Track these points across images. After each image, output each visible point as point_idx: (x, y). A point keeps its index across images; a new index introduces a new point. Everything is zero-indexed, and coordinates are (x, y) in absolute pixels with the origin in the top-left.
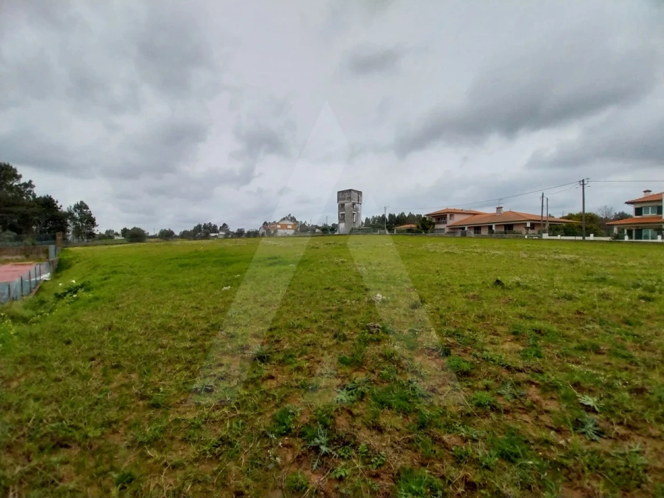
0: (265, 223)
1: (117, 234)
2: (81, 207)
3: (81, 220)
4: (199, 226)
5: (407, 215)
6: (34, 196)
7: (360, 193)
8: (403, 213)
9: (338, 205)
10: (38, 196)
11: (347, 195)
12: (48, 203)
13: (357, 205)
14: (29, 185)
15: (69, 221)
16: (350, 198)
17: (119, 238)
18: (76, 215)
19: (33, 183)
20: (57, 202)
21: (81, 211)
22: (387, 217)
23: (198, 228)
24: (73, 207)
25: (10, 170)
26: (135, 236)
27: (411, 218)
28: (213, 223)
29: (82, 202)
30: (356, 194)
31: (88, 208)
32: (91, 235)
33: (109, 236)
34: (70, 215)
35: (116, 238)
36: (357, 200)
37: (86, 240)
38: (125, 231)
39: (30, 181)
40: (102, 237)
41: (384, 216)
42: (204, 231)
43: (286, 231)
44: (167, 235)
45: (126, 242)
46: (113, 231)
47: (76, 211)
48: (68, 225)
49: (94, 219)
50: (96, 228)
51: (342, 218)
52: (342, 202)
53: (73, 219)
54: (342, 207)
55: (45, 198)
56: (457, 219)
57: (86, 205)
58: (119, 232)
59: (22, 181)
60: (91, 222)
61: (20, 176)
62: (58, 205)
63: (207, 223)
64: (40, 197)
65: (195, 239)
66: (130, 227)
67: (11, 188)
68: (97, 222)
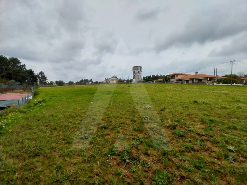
0: (106, 79)
1: (54, 83)
2: (42, 73)
3: (42, 78)
4: (82, 80)
5: (159, 76)
6: (26, 69)
7: (141, 67)
8: (158, 75)
9: (133, 72)
10: (27, 70)
11: (136, 68)
12: (31, 72)
13: (140, 72)
14: (24, 65)
15: (38, 78)
16: (137, 69)
17: (55, 84)
18: (40, 76)
19: (25, 65)
20: (34, 72)
21: (42, 75)
22: (152, 76)
23: (82, 81)
24: (39, 73)
25: (17, 60)
26: (60, 83)
27: (161, 77)
28: (87, 79)
29: (42, 72)
30: (140, 68)
31: (44, 74)
32: (45, 83)
33: (51, 83)
34: (38, 76)
35: (54, 84)
36: (140, 70)
37: (43, 85)
38: (57, 82)
39: (24, 64)
40: (49, 84)
41: (150, 76)
42: (84, 82)
43: (113, 82)
44: (71, 83)
45: (57, 86)
46: (53, 82)
47: (40, 75)
48: (37, 80)
49: (46, 78)
50: (47, 81)
51: (134, 77)
52: (134, 71)
53: (39, 77)
54: (134, 73)
55: (29, 70)
56: (179, 77)
57: (43, 73)
58: (55, 82)
59: (22, 64)
60: (45, 78)
61: (21, 63)
62: (34, 73)
63: (85, 79)
64: (28, 70)
65: (81, 85)
66: (58, 81)
67: (18, 67)
68: (47, 78)
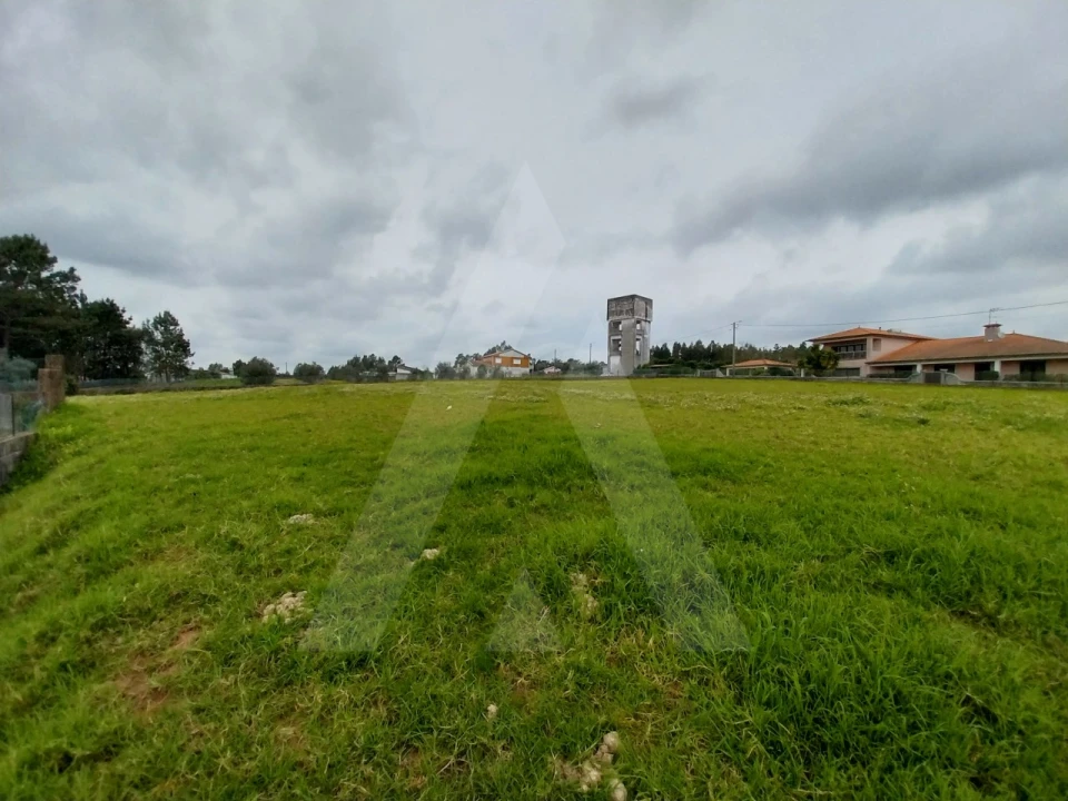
1: (226, 371)
2: (166, 321)
3: (165, 344)
4: (356, 359)
6: (83, 298)
7: (648, 302)
9: (607, 323)
10: (90, 300)
11: (626, 306)
12: (108, 314)
13: (643, 323)
14: (70, 276)
15: (143, 345)
16: (632, 310)
17: (228, 377)
18: (158, 336)
19: (76, 273)
20: (124, 311)
21: (166, 329)
23: (354, 363)
24: (152, 321)
25: (36, 248)
26: (256, 374)
28: (377, 356)
29: (167, 314)
30: (642, 304)
31: (177, 324)
32: (183, 371)
33: (215, 372)
34: (144, 334)
35: (224, 376)
36: (643, 314)
37: (173, 380)
38: (238, 365)
39: (72, 270)
40: (201, 374)
42: (367, 370)
43: (510, 368)
44: (308, 374)
45: (239, 384)
46: (221, 366)
47: (157, 329)
48: (141, 353)
49: (188, 344)
50: (189, 359)
51: (615, 347)
52: (616, 318)
53: (151, 341)
54: (614, 327)
55: (103, 303)
57: (173, 319)
58: (230, 367)
59: (58, 268)
60: (183, 347)
61: (54, 260)
62: (126, 317)
63: (368, 355)
64: (96, 303)
65: (359, 381)
66: (246, 360)
67: (39, 282)
68: (192, 349)
